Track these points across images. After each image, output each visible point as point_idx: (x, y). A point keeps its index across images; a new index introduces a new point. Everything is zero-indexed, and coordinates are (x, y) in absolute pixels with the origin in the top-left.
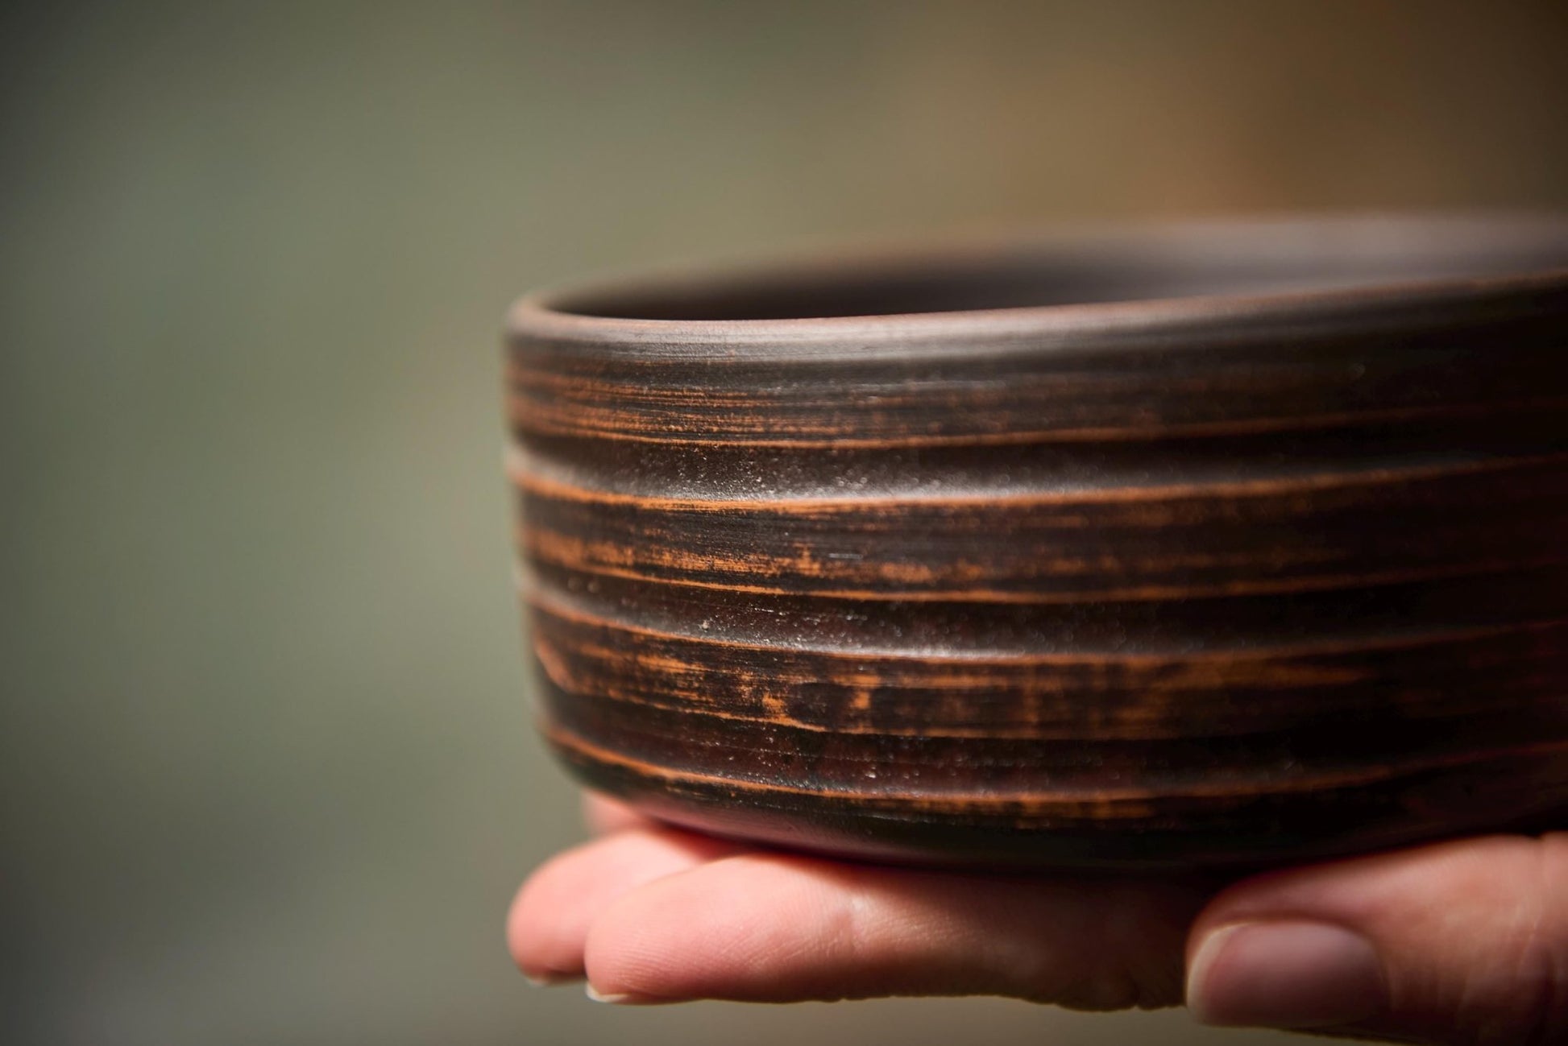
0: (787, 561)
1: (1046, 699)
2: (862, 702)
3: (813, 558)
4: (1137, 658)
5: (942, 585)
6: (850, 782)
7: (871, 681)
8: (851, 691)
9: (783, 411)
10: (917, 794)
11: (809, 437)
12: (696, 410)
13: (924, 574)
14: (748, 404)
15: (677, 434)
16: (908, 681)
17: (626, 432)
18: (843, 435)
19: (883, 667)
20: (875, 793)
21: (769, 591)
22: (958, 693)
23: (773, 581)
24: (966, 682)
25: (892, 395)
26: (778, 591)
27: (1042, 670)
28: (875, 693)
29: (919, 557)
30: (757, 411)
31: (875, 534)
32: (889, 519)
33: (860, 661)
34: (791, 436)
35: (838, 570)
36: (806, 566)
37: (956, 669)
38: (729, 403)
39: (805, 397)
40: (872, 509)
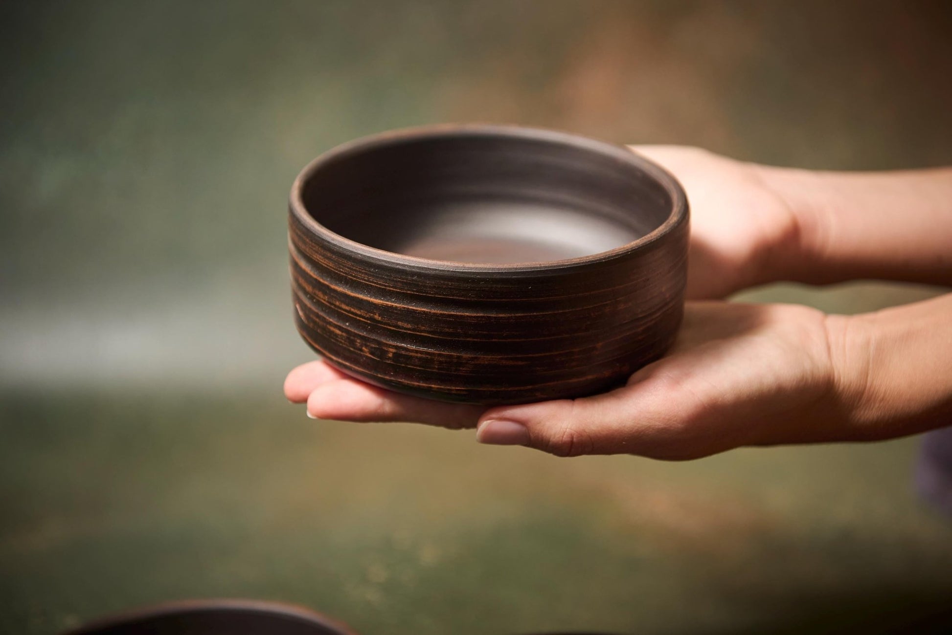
0: (372, 315)
1: (441, 363)
2: (390, 355)
3: (379, 316)
4: (466, 355)
5: (414, 330)
6: (386, 374)
7: (394, 350)
8: (388, 352)
9: (373, 276)
10: (403, 380)
11: (380, 284)
12: (348, 268)
13: (409, 326)
14: (363, 271)
15: (342, 272)
16: (403, 352)
17: (328, 265)
18: (390, 287)
19: (396, 347)
20: (392, 378)
21: (366, 321)
22: (417, 357)
23: (367, 319)
24: (419, 355)
25: (403, 279)
26: (369, 322)
27: (440, 355)
28: (394, 353)
29: (408, 322)
30: (366, 274)
31: (397, 313)
32: (400, 310)
33: (390, 345)
34: (375, 283)
35: (386, 320)
36: (376, 317)
37: (417, 352)
38: (358, 269)
39: (379, 274)
40: (396, 307)
